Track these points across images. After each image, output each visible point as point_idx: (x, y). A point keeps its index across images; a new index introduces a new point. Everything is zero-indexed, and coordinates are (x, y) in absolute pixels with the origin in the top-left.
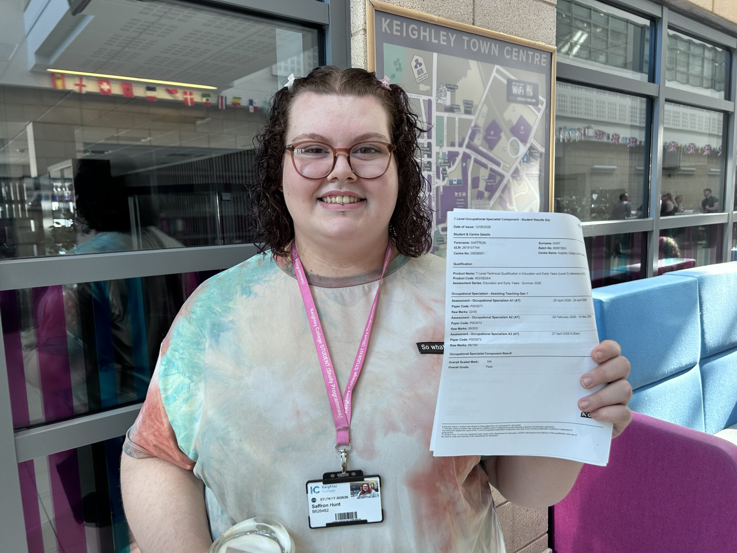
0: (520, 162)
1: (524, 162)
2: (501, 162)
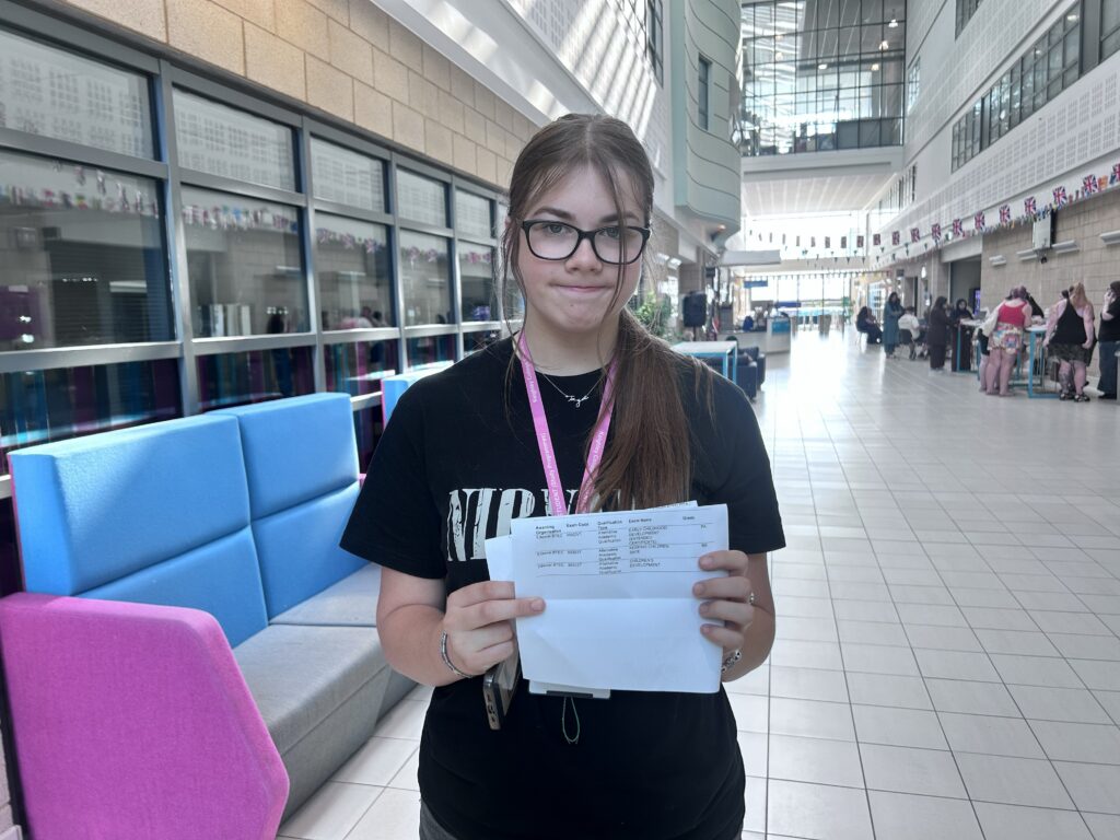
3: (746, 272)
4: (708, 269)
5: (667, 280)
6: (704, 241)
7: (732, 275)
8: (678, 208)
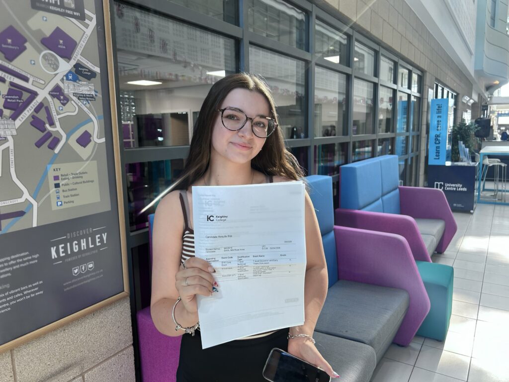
0: (63, 79)
1: (68, 79)
2: (29, 76)
3: (497, 108)
4: (483, 106)
5: (467, 112)
6: (483, 90)
7: (491, 110)
8: (476, 71)
